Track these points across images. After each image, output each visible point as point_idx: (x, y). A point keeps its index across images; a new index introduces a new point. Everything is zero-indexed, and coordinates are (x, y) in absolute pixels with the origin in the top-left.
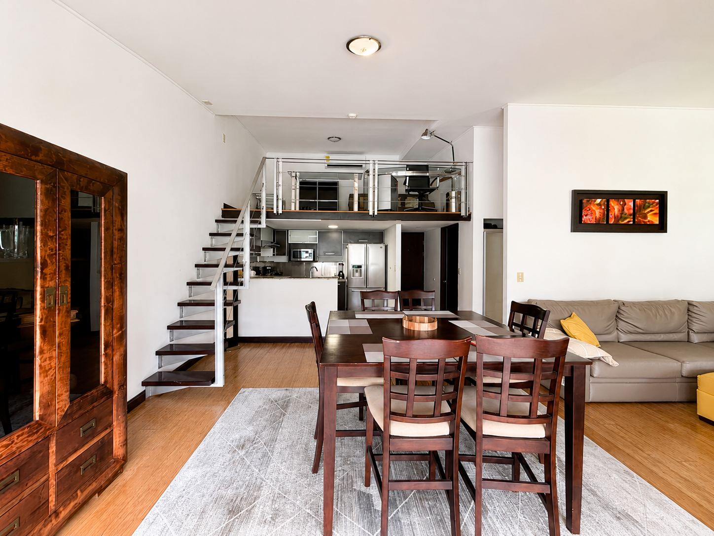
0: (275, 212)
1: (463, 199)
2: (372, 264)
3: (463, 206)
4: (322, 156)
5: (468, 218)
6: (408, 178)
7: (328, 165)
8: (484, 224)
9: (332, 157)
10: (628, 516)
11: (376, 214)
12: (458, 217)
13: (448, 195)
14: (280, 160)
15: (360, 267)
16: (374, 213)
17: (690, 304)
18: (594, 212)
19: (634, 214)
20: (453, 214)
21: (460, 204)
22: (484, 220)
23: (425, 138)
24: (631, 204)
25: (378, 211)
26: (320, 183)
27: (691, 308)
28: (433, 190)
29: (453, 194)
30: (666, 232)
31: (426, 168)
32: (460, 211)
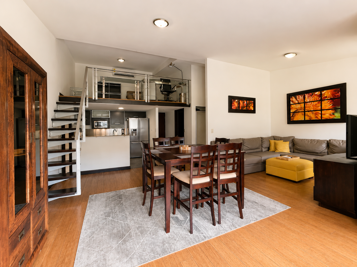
0: (93, 99)
1: (187, 97)
2: (142, 128)
3: (187, 100)
4: (111, 68)
5: (189, 106)
6: (162, 85)
7: (115, 74)
8: (196, 109)
9: (117, 69)
10: (255, 202)
11: (149, 102)
12: (185, 105)
13: (180, 94)
14: (96, 69)
15: (136, 130)
16: (148, 102)
17: (262, 138)
18: (235, 105)
19: (247, 106)
20: (183, 104)
21: (186, 99)
22: (196, 107)
23: (170, 66)
24: (246, 102)
25: (150, 100)
26: (110, 84)
27: (263, 140)
28: (174, 92)
29: (183, 94)
30: (255, 113)
31: (169, 81)
32: (186, 102)
